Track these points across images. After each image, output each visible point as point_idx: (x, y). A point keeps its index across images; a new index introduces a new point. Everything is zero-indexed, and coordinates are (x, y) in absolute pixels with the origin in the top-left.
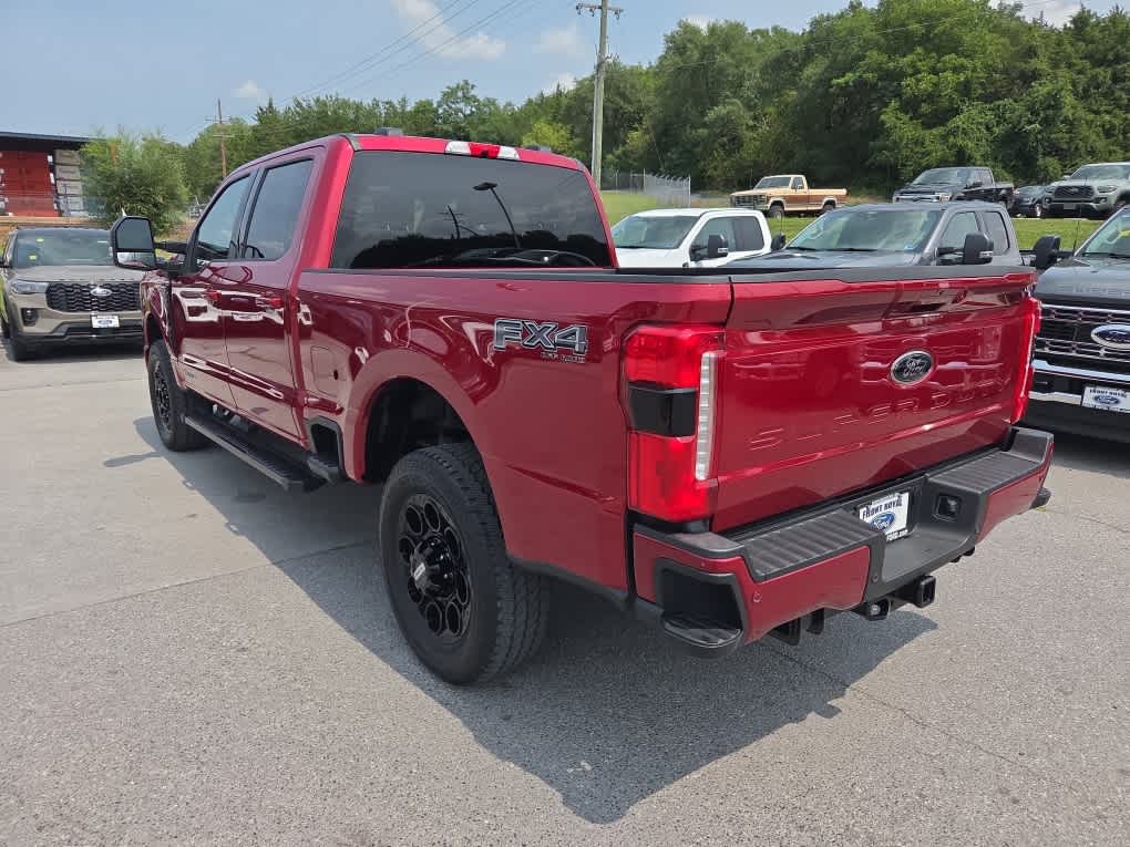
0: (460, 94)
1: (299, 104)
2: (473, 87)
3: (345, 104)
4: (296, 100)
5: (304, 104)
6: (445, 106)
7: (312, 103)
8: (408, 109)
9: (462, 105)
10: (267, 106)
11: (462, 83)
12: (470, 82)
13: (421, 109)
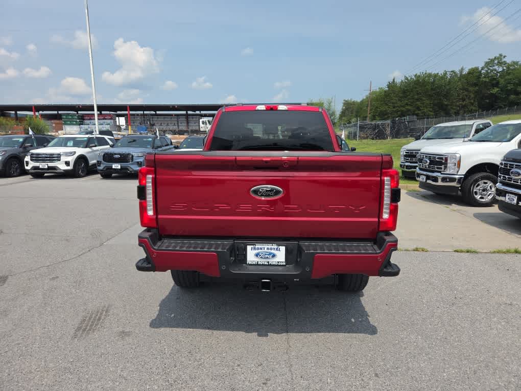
0: (496, 62)
1: (407, 78)
2: (505, 57)
3: (430, 75)
4: (405, 77)
5: (409, 79)
6: (486, 69)
7: (413, 77)
8: (464, 73)
9: (496, 67)
10: (392, 81)
11: (498, 55)
12: (503, 55)
13: (472, 72)
